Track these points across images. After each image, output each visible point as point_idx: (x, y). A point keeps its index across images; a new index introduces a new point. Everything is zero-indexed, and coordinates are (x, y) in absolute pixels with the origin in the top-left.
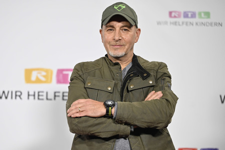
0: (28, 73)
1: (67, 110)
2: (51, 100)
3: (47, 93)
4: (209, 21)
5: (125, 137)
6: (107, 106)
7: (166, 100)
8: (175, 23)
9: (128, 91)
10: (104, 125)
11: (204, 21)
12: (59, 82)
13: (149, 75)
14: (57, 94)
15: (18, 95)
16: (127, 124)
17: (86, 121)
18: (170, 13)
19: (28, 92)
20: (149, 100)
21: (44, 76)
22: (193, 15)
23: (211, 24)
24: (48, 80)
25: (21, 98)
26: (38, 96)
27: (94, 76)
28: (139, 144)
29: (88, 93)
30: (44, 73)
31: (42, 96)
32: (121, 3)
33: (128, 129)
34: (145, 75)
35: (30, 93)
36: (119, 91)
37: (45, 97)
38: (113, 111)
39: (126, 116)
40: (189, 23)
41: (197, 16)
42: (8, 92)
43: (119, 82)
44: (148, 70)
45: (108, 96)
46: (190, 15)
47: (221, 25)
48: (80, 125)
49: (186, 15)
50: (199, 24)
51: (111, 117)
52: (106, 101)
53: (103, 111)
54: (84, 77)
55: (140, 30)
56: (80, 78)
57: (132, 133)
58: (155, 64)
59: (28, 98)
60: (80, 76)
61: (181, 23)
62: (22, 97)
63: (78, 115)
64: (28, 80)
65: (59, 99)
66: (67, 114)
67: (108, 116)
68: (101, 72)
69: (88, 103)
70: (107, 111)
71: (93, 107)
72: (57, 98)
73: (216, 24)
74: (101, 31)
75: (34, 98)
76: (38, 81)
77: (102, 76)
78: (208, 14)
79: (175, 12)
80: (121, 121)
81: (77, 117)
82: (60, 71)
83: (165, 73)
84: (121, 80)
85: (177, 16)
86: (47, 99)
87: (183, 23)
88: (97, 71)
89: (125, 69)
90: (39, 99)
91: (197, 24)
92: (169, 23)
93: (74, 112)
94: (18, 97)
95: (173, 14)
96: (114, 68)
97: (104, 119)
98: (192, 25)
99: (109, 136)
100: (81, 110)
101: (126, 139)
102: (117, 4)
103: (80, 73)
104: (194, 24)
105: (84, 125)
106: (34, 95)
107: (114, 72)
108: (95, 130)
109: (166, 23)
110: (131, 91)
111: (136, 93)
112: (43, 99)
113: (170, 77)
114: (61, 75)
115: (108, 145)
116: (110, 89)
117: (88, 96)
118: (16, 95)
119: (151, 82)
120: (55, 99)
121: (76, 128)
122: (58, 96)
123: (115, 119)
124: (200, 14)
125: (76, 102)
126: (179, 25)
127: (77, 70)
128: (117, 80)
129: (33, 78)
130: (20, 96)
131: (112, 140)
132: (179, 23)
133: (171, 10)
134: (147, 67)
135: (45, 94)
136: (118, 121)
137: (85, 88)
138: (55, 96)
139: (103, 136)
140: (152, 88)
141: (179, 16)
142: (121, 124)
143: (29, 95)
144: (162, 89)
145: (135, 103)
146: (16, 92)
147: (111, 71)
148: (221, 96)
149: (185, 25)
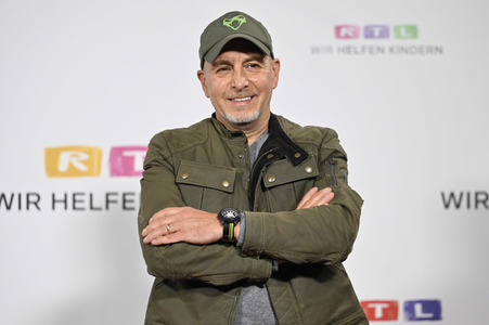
0: (52, 155)
1: (141, 230)
2: (99, 209)
3: (91, 196)
4: (416, 43)
5: (261, 283)
6: (225, 222)
7: (343, 206)
8: (348, 50)
9: (264, 189)
10: (220, 260)
11: (407, 43)
12: (115, 172)
13: (305, 156)
14: (111, 198)
15: (32, 201)
16: (264, 256)
17: (183, 253)
18: (338, 29)
19: (53, 195)
20: (308, 207)
21: (85, 162)
22: (384, 33)
23: (420, 50)
24: (92, 169)
25: (38, 208)
26: (73, 202)
27: (194, 158)
28: (288, 296)
29: (184, 195)
30: (84, 156)
31: (82, 201)
32: (237, 13)
33: (267, 267)
34: (297, 155)
35: (57, 198)
36: (246, 188)
37: (86, 205)
38: (238, 231)
39: (263, 241)
40: (375, 50)
41: (392, 34)
42: (13, 195)
43: (244, 170)
44: (302, 146)
45: (225, 200)
46: (377, 32)
47: (441, 52)
48: (170, 261)
49: (369, 33)
50: (395, 50)
51: (233, 242)
52: (222, 211)
53: (217, 231)
54: (174, 160)
55: (278, 62)
56: (164, 163)
57: (275, 275)
58: (314, 132)
59: (53, 207)
60: (165, 160)
61: (359, 50)
62: (39, 204)
63: (165, 240)
64: (52, 169)
65: (116, 207)
66: (142, 238)
67: (226, 240)
68: (206, 151)
69: (185, 216)
70: (226, 231)
71: (196, 224)
72: (111, 205)
73: (430, 50)
74: (199, 75)
75: (66, 208)
76: (73, 172)
77: (209, 160)
78: (413, 31)
79: (347, 27)
80: (253, 251)
81: (163, 245)
82: (117, 152)
83: (336, 151)
84: (247, 166)
85: (350, 34)
86: (92, 208)
87: (363, 49)
88: (198, 148)
89: (255, 144)
90: (74, 208)
91: (391, 50)
92: (335, 50)
93: (157, 233)
94: (32, 206)
95: (343, 32)
96: (233, 143)
97: (219, 248)
98: (383, 51)
99: (230, 282)
100: (171, 229)
101: (262, 287)
102: (228, 16)
103: (166, 153)
104: (387, 50)
105: (179, 260)
106: (65, 201)
107: (234, 151)
108: (199, 271)
109: (329, 49)
110: (270, 188)
111: (281, 193)
112: (83, 209)
113: (345, 158)
114: (119, 160)
115: (227, 298)
116: (226, 185)
117: (183, 202)
118: (28, 202)
119: (309, 170)
120: (107, 207)
121: (161, 266)
122: (115, 202)
123: (240, 247)
124: (397, 29)
125: (160, 214)
126: (356, 53)
127: (159, 147)
128: (240, 166)
129: (63, 166)
130: (36, 204)
131: (234, 290)
132: (355, 48)
133: (339, 23)
134: (299, 139)
135: (87, 198)
136: (248, 252)
137: (176, 184)
138: (108, 202)
139: (218, 282)
140: (312, 182)
141: (356, 35)
142: (254, 256)
143: (54, 201)
144: (331, 183)
145: (281, 215)
146: (28, 195)
147: (227, 148)
148: (443, 195)
149: (367, 53)
